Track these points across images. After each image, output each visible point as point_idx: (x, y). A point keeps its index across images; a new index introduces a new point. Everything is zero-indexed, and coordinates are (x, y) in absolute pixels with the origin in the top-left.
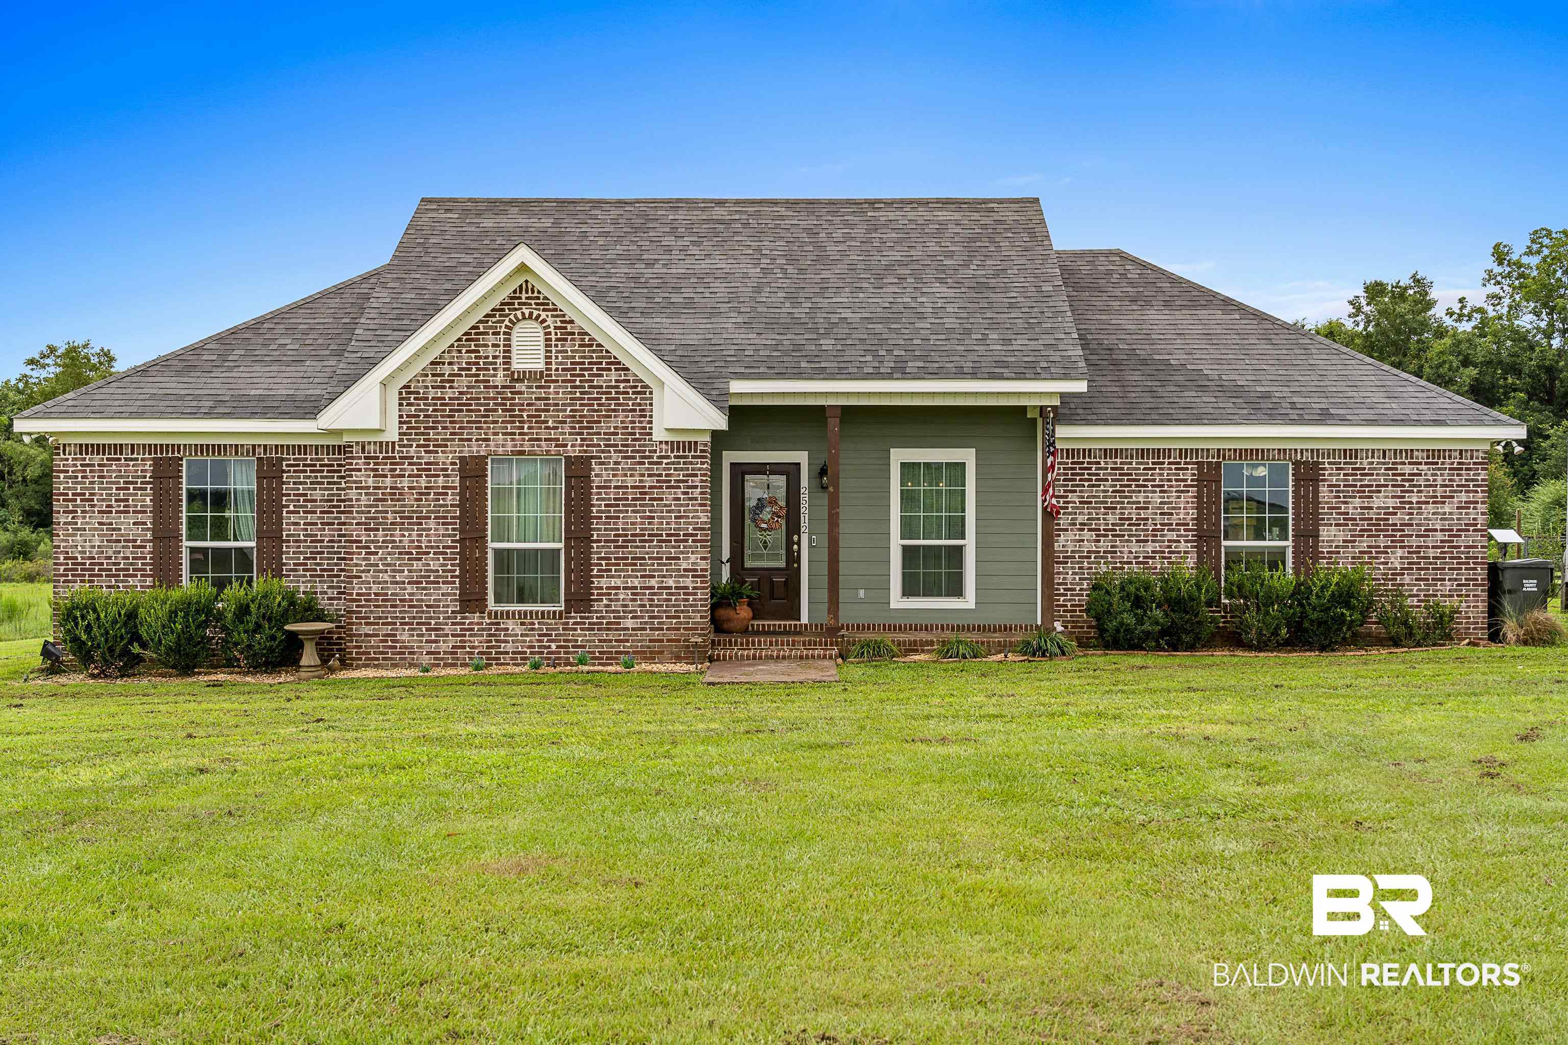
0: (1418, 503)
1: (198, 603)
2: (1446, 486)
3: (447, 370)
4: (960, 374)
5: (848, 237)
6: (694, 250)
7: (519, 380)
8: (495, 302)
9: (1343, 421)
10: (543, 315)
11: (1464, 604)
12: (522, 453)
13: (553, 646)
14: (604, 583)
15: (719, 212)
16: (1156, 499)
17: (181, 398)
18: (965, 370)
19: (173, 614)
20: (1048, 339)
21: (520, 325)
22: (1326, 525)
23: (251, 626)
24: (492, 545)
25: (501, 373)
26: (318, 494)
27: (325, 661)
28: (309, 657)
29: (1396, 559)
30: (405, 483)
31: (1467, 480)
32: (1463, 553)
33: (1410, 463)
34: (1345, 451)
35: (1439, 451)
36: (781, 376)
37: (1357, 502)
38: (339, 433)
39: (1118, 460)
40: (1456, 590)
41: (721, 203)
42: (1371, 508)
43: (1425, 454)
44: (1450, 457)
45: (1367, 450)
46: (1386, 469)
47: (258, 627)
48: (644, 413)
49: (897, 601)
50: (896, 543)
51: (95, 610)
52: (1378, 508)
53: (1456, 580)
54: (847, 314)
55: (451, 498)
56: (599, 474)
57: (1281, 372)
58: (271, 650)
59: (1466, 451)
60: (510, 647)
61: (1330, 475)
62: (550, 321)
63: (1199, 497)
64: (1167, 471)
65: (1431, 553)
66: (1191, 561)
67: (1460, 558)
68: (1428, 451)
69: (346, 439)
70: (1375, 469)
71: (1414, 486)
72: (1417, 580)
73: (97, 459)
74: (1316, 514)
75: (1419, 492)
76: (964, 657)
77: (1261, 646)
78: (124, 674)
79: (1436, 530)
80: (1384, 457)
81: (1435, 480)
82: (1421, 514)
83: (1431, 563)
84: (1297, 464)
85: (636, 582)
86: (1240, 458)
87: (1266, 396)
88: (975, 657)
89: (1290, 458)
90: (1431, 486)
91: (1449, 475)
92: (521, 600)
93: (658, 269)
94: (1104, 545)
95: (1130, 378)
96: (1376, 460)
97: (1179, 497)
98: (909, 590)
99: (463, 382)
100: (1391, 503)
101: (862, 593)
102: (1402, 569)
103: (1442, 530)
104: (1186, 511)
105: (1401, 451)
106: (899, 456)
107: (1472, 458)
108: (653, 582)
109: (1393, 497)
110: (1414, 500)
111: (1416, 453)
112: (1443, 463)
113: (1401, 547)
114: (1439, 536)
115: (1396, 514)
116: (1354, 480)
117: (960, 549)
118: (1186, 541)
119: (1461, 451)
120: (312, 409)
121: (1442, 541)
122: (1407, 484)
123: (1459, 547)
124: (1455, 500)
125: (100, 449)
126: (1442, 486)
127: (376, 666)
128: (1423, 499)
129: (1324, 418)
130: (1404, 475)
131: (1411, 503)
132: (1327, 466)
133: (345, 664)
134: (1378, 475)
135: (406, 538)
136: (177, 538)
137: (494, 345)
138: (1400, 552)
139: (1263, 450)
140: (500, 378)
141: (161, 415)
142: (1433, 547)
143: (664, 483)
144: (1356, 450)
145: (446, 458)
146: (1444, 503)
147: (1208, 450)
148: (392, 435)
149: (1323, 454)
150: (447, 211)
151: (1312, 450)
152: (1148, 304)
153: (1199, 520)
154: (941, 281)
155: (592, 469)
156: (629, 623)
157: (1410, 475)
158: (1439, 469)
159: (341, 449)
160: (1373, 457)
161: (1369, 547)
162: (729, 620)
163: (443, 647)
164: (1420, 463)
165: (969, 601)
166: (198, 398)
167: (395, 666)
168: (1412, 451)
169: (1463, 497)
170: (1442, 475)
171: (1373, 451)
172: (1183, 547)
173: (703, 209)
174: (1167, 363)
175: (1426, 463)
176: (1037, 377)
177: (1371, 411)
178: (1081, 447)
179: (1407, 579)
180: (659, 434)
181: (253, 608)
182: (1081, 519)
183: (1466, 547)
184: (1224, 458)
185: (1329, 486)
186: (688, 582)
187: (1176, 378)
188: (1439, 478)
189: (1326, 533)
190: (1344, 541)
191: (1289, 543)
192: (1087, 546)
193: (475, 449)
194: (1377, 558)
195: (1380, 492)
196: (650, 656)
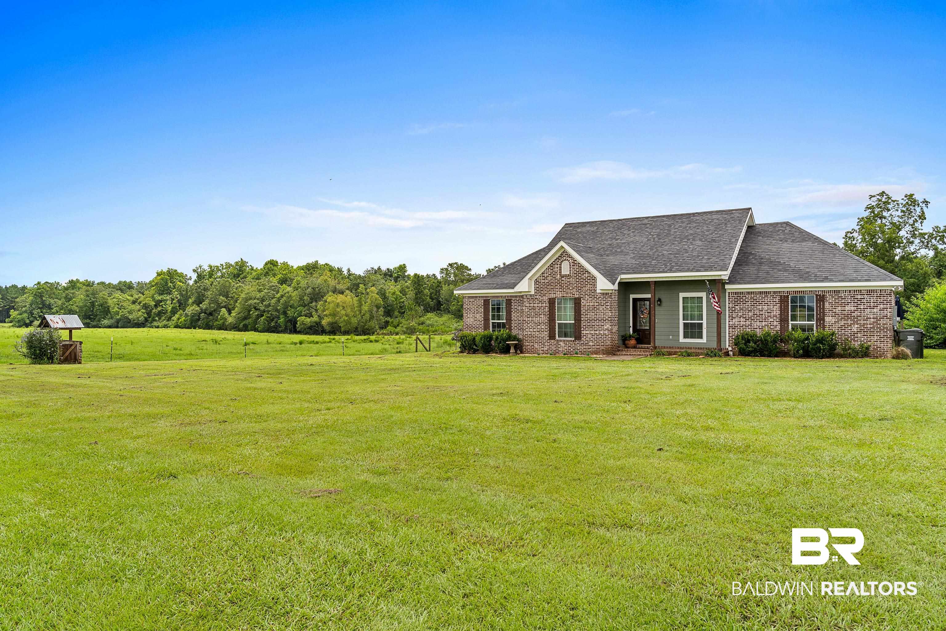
0: (863, 308)
1: (487, 336)
2: (875, 302)
3: (546, 275)
4: (688, 270)
5: (680, 227)
6: (632, 234)
7: (563, 277)
8: (557, 256)
9: (831, 281)
10: (569, 259)
11: (882, 344)
12: (564, 297)
13: (572, 349)
14: (584, 332)
15: (646, 221)
16: (766, 308)
17: (490, 284)
18: (690, 269)
19: (481, 338)
20: (722, 258)
21: (564, 262)
22: (828, 316)
23: (499, 342)
24: (557, 322)
25: (558, 275)
26: (519, 308)
27: (516, 352)
28: (512, 350)
29: (855, 328)
30: (536, 305)
31: (883, 300)
32: (882, 326)
33: (860, 295)
34: (835, 291)
35: (872, 290)
36: (635, 273)
37: (840, 308)
38: (521, 292)
39: (752, 295)
40: (879, 339)
41: (647, 218)
42: (845, 310)
43: (866, 291)
44: (876, 292)
45: (843, 290)
46: (851, 297)
47: (500, 342)
48: (595, 285)
49: (682, 340)
50: (681, 322)
51: (466, 337)
52: (848, 310)
53: (879, 336)
54: (665, 252)
55: (547, 309)
56: (583, 302)
57: (819, 264)
58: (503, 348)
59: (883, 290)
60: (561, 349)
61: (829, 299)
62: (570, 261)
63: (781, 307)
64: (769, 298)
65: (869, 326)
66: (778, 328)
67: (881, 328)
68: (867, 290)
69: (522, 294)
70: (846, 297)
71: (862, 303)
72: (863, 335)
73: (472, 300)
74: (824, 312)
75: (864, 305)
76: (684, 356)
77: (795, 357)
78: (474, 353)
79: (871, 318)
80: (850, 293)
81: (870, 301)
82: (865, 312)
83: (869, 330)
84: (817, 295)
85: (593, 332)
86: (796, 294)
87: (808, 272)
88: (689, 356)
89: (814, 294)
90: (868, 302)
91: (876, 298)
92: (565, 337)
93: (619, 241)
94: (748, 323)
95: (762, 268)
96: (846, 294)
97: (774, 307)
98: (685, 337)
99: (549, 278)
100: (853, 308)
101: (671, 337)
102: (857, 332)
103: (873, 318)
104: (776, 311)
105: (857, 290)
106: (682, 295)
107: (885, 292)
108: (597, 332)
109: (853, 306)
110: (862, 308)
111: (862, 291)
112: (873, 294)
113: (857, 324)
114: (872, 320)
115: (855, 312)
116: (838, 301)
117: (702, 323)
118: (776, 322)
119: (881, 290)
120: (513, 286)
121: (873, 322)
122: (859, 302)
123: (881, 324)
124: (878, 307)
125: (472, 297)
126: (873, 302)
127: (529, 353)
128: (866, 307)
129: (826, 279)
130: (858, 299)
131: (861, 308)
132: (828, 296)
133: (522, 352)
134: (847, 299)
135: (537, 319)
136: (489, 319)
137: (557, 268)
138: (856, 326)
139: (804, 291)
140: (558, 277)
141: (484, 289)
142: (870, 324)
143: (600, 305)
144: (839, 291)
145: (546, 298)
146: (874, 308)
147: (784, 291)
148: (533, 293)
149: (826, 292)
150: (570, 227)
151: (822, 291)
152: (786, 241)
153: (781, 314)
154: (700, 240)
155: (581, 301)
156: (591, 344)
157: (860, 299)
158: (872, 297)
159: (522, 296)
160: (845, 293)
161: (844, 324)
162: (628, 344)
163: (545, 349)
164: (864, 295)
165: (704, 340)
166: (493, 284)
167: (534, 353)
168: (861, 290)
169: (882, 306)
170: (873, 299)
171: (846, 291)
172: (775, 323)
173: (641, 221)
174: (779, 262)
175: (867, 295)
176: (711, 270)
177: (844, 277)
178: (740, 291)
179: (859, 335)
180: (598, 291)
181: (499, 337)
182: (740, 314)
183: (883, 324)
184: (790, 294)
185: (829, 303)
186: (606, 332)
187: (779, 267)
188: (872, 300)
189: (827, 319)
190: (835, 322)
191: (815, 322)
192: (742, 323)
193: (553, 296)
194: (847, 328)
195: (848, 305)
196: (596, 353)
